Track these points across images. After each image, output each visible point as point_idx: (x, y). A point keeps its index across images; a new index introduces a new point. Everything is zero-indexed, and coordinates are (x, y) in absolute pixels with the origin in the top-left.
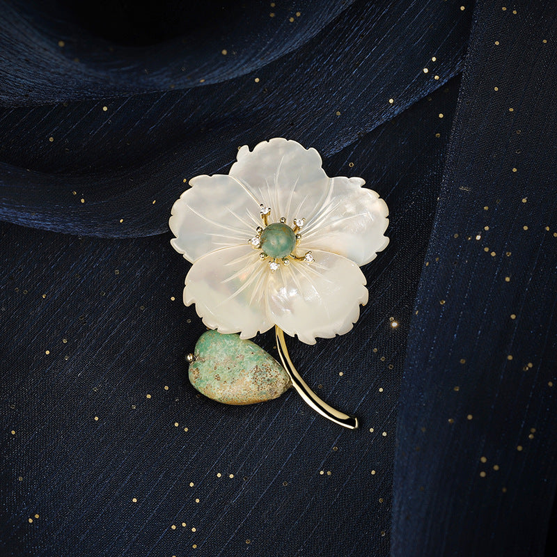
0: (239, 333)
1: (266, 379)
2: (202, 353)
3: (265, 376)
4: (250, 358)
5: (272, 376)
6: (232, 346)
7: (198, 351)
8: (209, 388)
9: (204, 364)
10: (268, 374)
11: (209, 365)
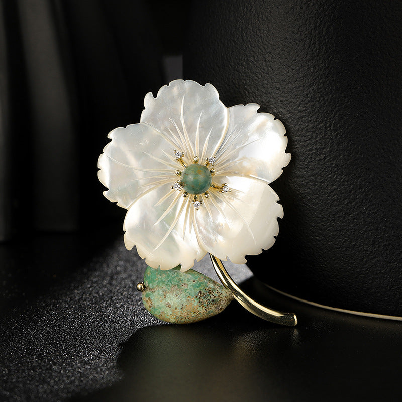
0: (180, 266)
1: (211, 300)
2: (151, 285)
3: (209, 298)
4: (193, 286)
5: (215, 297)
6: (175, 277)
7: (147, 283)
8: (163, 315)
9: (154, 294)
10: (212, 296)
11: (159, 294)
